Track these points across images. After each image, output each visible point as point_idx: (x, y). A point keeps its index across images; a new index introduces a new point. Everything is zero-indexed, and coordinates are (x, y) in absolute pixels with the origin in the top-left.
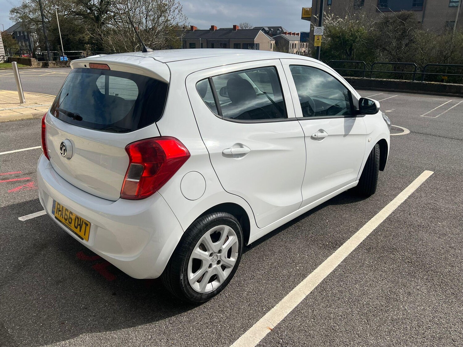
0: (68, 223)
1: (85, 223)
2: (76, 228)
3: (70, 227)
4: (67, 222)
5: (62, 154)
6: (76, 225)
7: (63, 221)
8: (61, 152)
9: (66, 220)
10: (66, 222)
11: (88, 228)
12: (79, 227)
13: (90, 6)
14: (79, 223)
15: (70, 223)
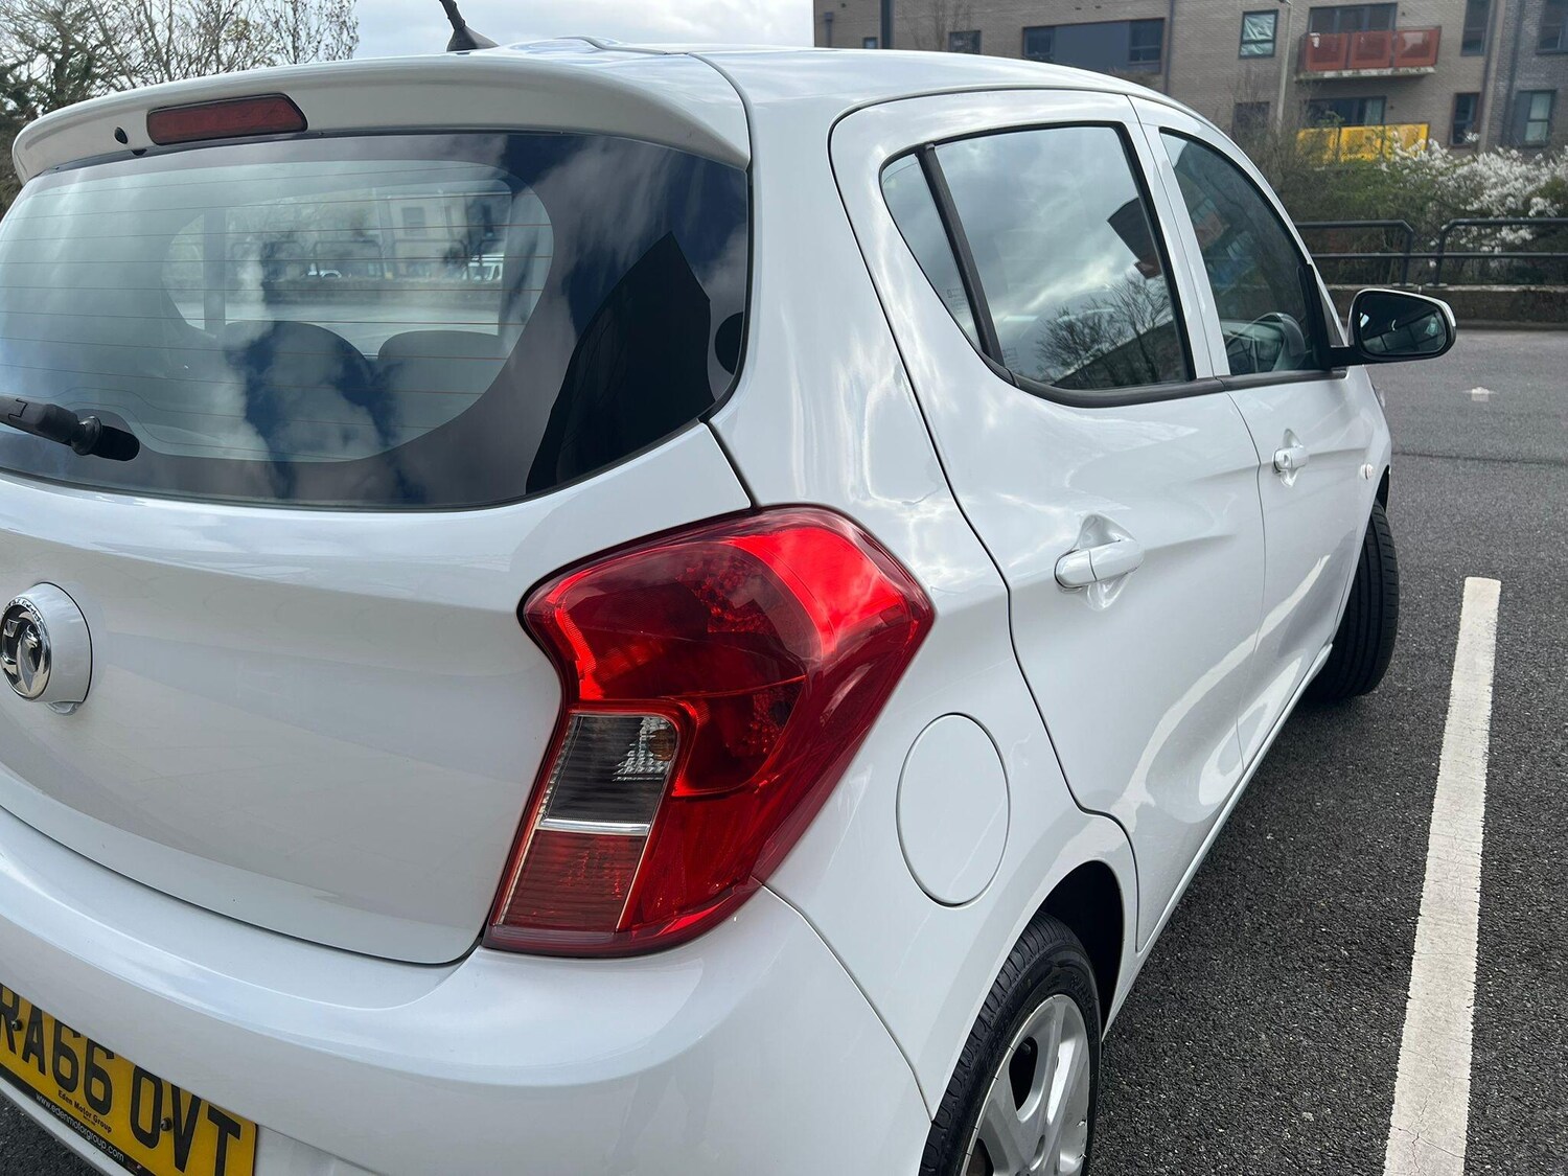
0: (83, 1103)
1: (216, 1115)
2: (150, 1140)
3: (98, 1129)
4: (79, 1095)
5: (14, 679)
6: (146, 1124)
7: (47, 1085)
8: (12, 669)
9: (67, 1084)
10: (69, 1095)
11: (236, 1150)
12: (166, 1140)
13: (14, 85)
14: (167, 1111)
15: (103, 1106)
